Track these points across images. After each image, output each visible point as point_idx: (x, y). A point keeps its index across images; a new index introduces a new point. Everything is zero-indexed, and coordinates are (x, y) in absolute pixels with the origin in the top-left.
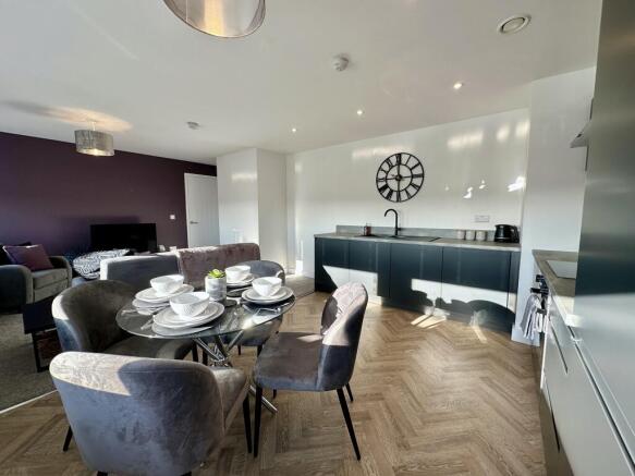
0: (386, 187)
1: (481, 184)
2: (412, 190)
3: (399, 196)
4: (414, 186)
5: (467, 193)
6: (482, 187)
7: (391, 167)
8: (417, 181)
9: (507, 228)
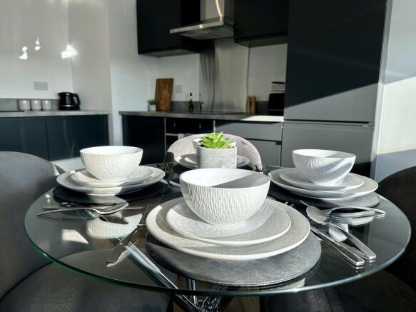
5: (22, 53)
6: (37, 48)
9: (72, 95)
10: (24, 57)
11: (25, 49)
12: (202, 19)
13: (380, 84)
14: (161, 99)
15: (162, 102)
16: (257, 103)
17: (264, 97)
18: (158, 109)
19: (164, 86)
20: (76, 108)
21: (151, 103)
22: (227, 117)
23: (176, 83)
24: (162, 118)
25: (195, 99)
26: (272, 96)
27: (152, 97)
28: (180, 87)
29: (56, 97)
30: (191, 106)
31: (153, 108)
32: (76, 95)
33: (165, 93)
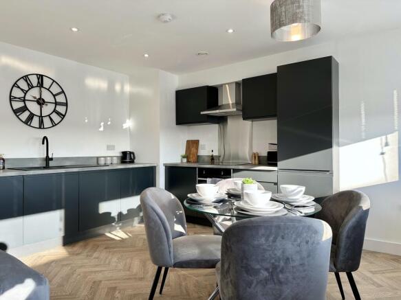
0: (25, 109)
1: (108, 121)
2: (56, 118)
3: (41, 122)
4: (58, 114)
5: (101, 126)
6: (109, 123)
7: (31, 87)
8: (61, 109)
9: (131, 153)
10: (102, 129)
11: (102, 124)
12: (219, 104)
13: (335, 148)
14: (190, 154)
15: (191, 156)
16: (259, 157)
17: (264, 153)
18: (188, 161)
19: (193, 145)
20: (132, 162)
21: (184, 157)
22: (241, 167)
23: (201, 143)
24: (195, 168)
25: (216, 153)
26: (269, 153)
27: (183, 153)
28: (204, 145)
29: (121, 155)
30: (212, 158)
31: (185, 160)
32: (133, 153)
33: (193, 150)
